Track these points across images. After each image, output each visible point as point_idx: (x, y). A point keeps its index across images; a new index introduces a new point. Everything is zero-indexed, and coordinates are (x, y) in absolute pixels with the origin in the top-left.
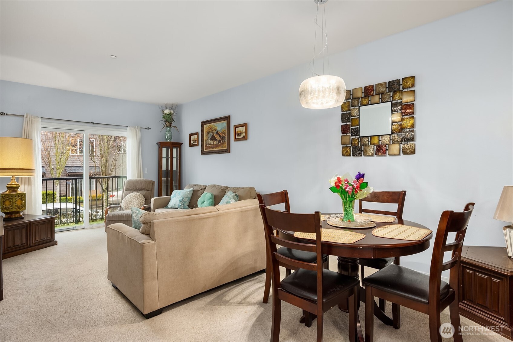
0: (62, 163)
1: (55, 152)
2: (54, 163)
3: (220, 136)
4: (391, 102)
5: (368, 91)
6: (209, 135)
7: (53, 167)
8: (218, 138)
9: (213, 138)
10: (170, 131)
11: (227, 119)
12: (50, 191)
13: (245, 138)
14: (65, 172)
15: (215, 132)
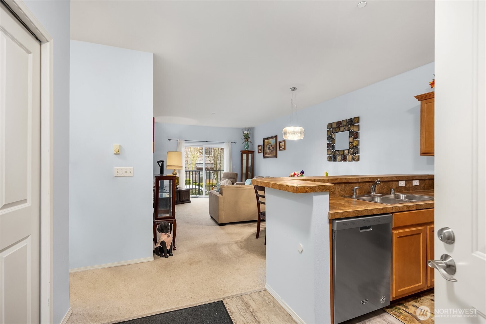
0: (194, 161)
1: (190, 154)
2: (190, 161)
3: (272, 147)
4: (349, 131)
5: (339, 124)
6: (267, 146)
7: (189, 163)
8: (271, 148)
9: (269, 149)
10: (247, 144)
11: (276, 137)
12: (188, 179)
13: (284, 149)
14: (196, 167)
15: (270, 145)
